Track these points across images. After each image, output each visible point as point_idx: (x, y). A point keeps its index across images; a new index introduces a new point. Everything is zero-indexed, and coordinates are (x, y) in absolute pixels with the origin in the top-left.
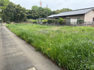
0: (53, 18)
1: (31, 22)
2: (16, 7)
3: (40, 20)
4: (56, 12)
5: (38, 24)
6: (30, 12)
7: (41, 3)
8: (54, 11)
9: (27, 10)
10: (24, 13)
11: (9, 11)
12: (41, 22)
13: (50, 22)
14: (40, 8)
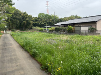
0: (61, 26)
1: (37, 30)
2: (22, 15)
3: (47, 28)
4: (64, 19)
5: (45, 32)
6: (36, 20)
7: (48, 11)
8: (61, 19)
9: (34, 17)
10: (30, 21)
11: (15, 19)
12: (48, 30)
13: (57, 30)
14: (47, 15)
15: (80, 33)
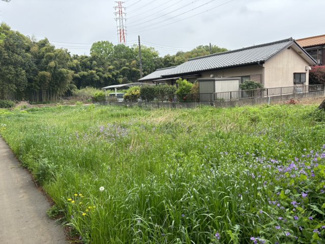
0: (161, 82)
2: (35, 49)
6: (85, 63)
7: (122, 33)
8: (167, 57)
9: (76, 57)
11: (11, 64)
12: (120, 96)
14: (120, 48)
15: (212, 100)
